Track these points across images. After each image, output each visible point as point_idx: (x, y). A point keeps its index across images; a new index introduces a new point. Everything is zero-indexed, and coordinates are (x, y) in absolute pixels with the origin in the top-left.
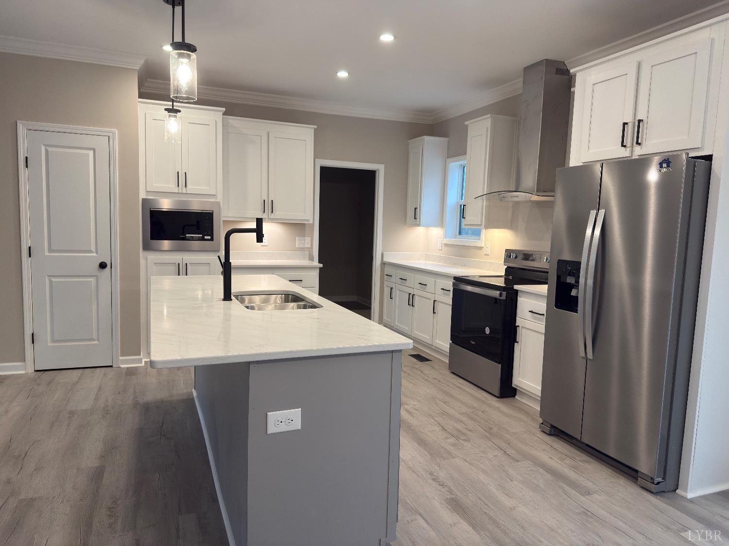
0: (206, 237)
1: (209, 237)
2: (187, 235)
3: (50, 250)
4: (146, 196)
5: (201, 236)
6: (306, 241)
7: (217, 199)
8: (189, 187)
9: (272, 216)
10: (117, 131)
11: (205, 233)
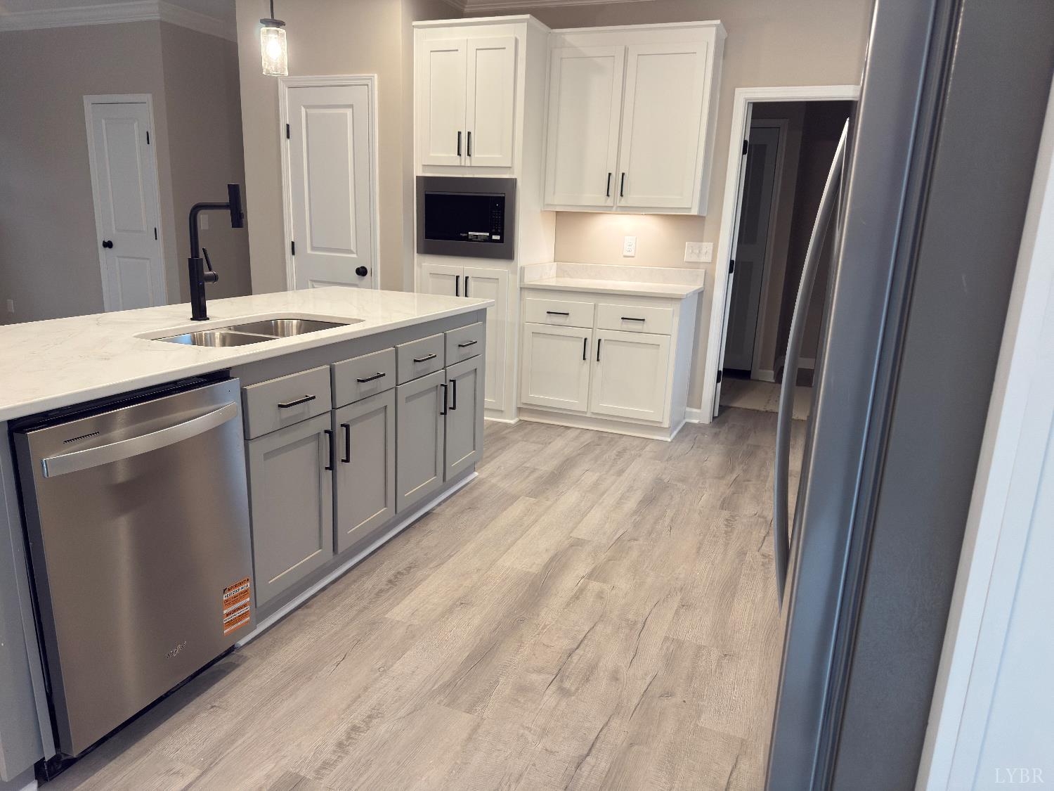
0: (494, 237)
1: (497, 237)
2: (470, 233)
3: (313, 248)
4: (423, 171)
5: (488, 234)
6: (704, 251)
7: (513, 173)
8: (476, 156)
9: (623, 203)
10: (376, 75)
11: (494, 230)
